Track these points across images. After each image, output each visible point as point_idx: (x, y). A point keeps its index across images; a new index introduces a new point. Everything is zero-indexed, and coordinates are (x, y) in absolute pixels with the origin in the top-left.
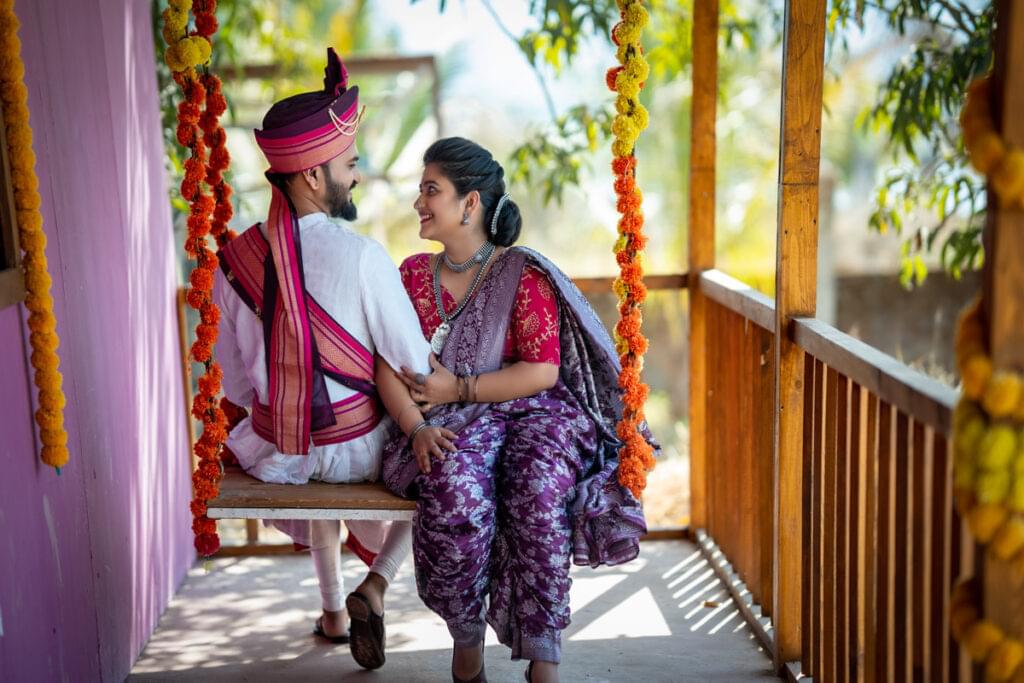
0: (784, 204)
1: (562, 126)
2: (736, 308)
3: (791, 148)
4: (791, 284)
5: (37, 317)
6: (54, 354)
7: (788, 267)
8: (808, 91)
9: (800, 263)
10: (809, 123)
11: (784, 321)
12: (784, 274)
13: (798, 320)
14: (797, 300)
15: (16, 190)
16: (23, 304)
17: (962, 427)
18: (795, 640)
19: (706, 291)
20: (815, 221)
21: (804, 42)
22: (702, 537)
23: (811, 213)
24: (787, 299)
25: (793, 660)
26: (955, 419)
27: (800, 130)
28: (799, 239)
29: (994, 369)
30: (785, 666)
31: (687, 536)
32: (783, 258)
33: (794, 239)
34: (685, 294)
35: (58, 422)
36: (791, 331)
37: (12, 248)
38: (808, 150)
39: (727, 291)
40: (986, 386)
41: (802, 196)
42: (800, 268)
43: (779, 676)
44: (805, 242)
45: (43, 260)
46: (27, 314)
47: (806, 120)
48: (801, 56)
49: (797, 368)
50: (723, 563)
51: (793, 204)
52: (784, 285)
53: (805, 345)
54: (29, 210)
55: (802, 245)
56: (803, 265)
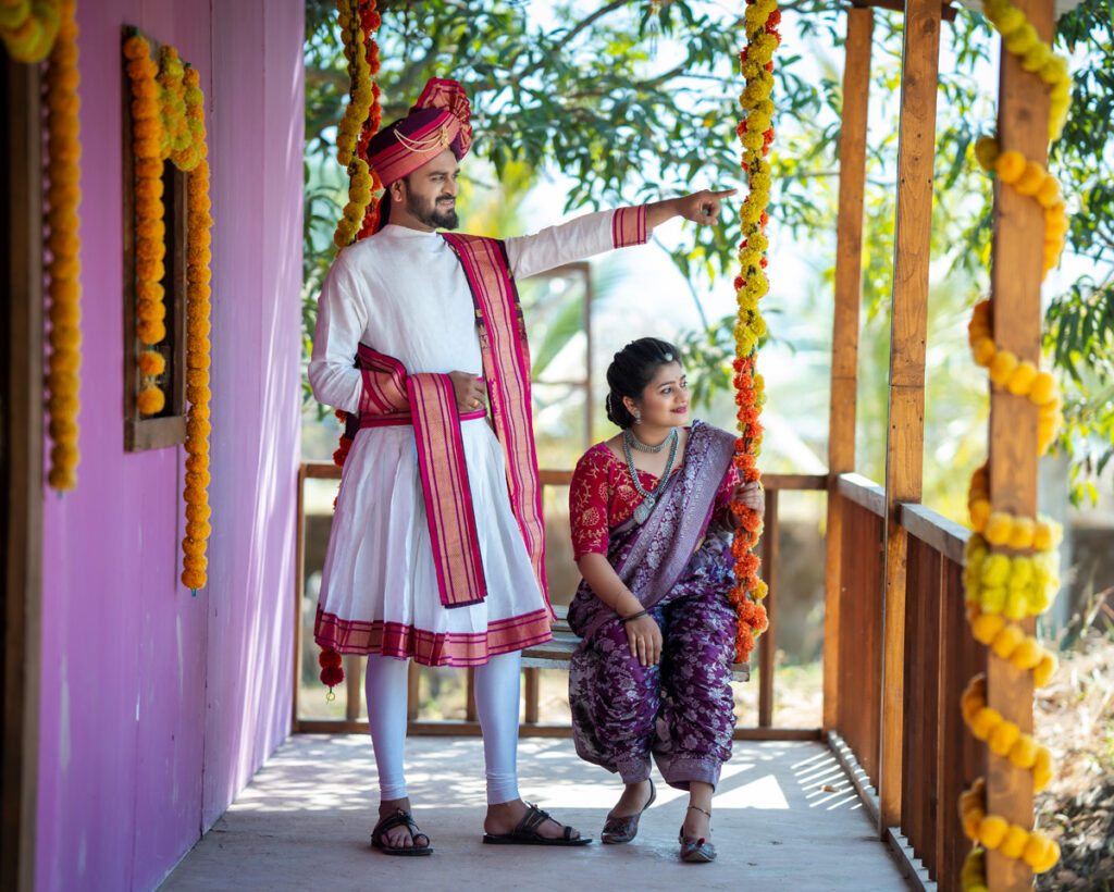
0: (893, 402)
1: (714, 334)
2: (863, 503)
3: (898, 355)
4: (898, 472)
5: (194, 458)
6: (205, 492)
7: (896, 457)
8: (914, 308)
9: (906, 455)
10: (915, 335)
11: (892, 505)
12: (892, 463)
13: (904, 505)
14: (904, 487)
15: (190, 353)
16: (182, 446)
17: (970, 554)
18: (896, 806)
19: (843, 492)
20: (921, 419)
21: (910, 268)
22: (833, 736)
23: (917, 413)
24: (894, 486)
25: (896, 826)
26: (967, 549)
27: (907, 340)
28: (906, 433)
29: (994, 510)
30: (888, 831)
31: (818, 737)
32: (891, 450)
33: (901, 433)
34: (824, 494)
35: (201, 550)
36: (897, 513)
37: (181, 399)
38: (914, 357)
39: (858, 487)
40: (986, 522)
41: (909, 397)
42: (907, 459)
43: (882, 841)
44: (911, 437)
45: (204, 412)
46: (185, 455)
47: (913, 331)
48: (908, 279)
49: (901, 548)
50: (850, 757)
51: (900, 403)
52: (892, 473)
53: (907, 525)
54: (198, 369)
55: (909, 439)
56: (910, 456)
